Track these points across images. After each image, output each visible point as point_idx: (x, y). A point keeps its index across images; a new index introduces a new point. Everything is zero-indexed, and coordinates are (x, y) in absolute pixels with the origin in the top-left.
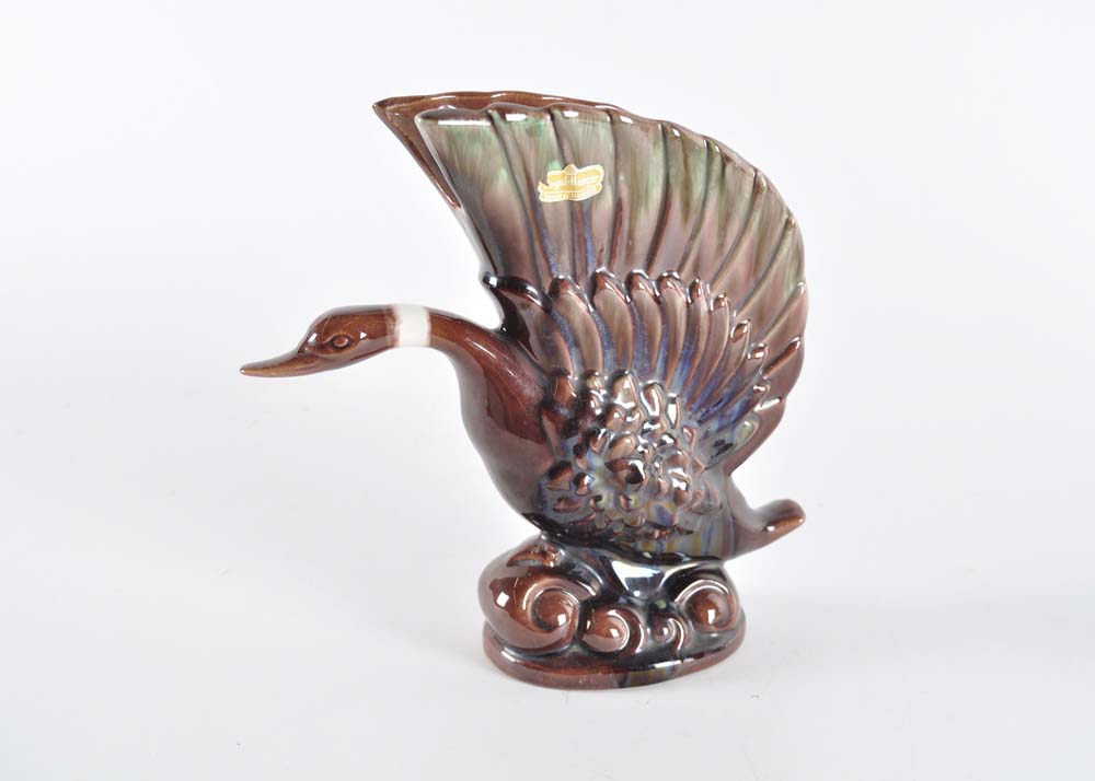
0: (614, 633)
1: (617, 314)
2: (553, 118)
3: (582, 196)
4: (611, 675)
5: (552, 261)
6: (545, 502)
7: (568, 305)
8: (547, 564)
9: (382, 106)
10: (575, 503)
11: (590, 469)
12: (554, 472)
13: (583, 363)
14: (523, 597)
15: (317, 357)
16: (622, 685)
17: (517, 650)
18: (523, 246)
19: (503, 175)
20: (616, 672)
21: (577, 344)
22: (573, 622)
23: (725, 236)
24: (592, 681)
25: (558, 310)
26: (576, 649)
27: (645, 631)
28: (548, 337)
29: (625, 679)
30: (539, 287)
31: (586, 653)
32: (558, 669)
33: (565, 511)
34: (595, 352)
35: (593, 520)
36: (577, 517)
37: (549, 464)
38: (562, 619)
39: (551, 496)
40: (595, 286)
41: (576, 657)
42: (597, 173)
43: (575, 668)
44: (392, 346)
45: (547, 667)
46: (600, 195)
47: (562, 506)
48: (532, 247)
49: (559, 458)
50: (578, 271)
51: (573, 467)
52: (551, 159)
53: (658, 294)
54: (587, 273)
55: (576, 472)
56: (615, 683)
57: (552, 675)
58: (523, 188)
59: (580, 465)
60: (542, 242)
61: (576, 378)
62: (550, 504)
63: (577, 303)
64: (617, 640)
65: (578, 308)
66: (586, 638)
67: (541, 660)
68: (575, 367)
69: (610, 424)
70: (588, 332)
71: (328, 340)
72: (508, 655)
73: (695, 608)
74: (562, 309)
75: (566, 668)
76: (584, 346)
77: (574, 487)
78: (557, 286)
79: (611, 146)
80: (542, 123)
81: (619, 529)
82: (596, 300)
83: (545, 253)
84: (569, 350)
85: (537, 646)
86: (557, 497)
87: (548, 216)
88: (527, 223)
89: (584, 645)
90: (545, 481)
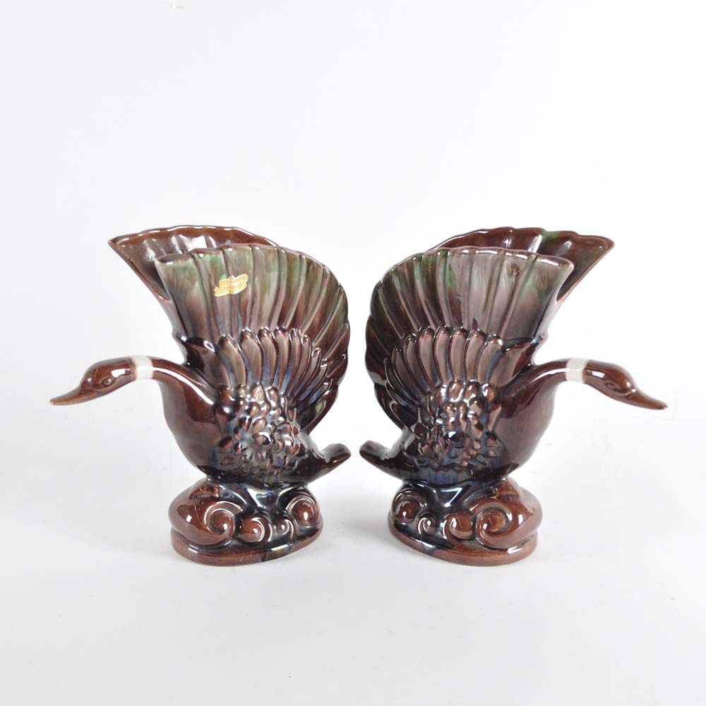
0: (256, 530)
1: (254, 353)
2: (224, 252)
3: (236, 291)
4: (257, 555)
5: (220, 327)
6: (216, 460)
7: (229, 350)
8: (214, 495)
9: (114, 242)
10: (233, 459)
11: (242, 439)
12: (223, 443)
13: (236, 381)
14: (204, 515)
15: (93, 391)
16: (263, 560)
17: (200, 546)
18: (205, 319)
19: (197, 284)
20: (260, 553)
21: (232, 370)
22: (232, 528)
23: (308, 303)
24: (246, 559)
25: (223, 353)
26: (235, 542)
27: (272, 528)
28: (217, 368)
29: (265, 556)
30: (213, 341)
31: (241, 544)
32: (227, 555)
33: (229, 464)
34: (243, 374)
35: (243, 468)
36: (235, 467)
37: (219, 439)
38: (226, 526)
39: (220, 457)
40: (242, 338)
41: (236, 547)
42: (244, 278)
43: (236, 553)
44: (133, 380)
45: (220, 554)
46: (245, 290)
47: (227, 461)
48: (209, 319)
49: (225, 435)
50: (234, 330)
51: (233, 439)
52: (222, 273)
53: (274, 337)
54: (238, 331)
55: (236, 442)
56: (260, 559)
57: (224, 559)
58: (207, 290)
59: (238, 437)
60: (215, 317)
61: (233, 389)
62: (219, 461)
63: (233, 349)
64: (257, 535)
65: (234, 351)
66: (240, 536)
67: (215, 551)
68: (232, 383)
69: (252, 413)
70: (238, 363)
71: (101, 381)
72: (193, 551)
73: (297, 513)
74: (225, 353)
75: (231, 553)
76: (236, 372)
77: (234, 450)
78: (223, 341)
79: (252, 264)
80: (219, 256)
81: (256, 472)
82: (243, 347)
83: (216, 323)
84: (228, 373)
85: (214, 543)
86: (223, 457)
87: (219, 303)
88: (208, 308)
89: (239, 540)
90: (218, 448)
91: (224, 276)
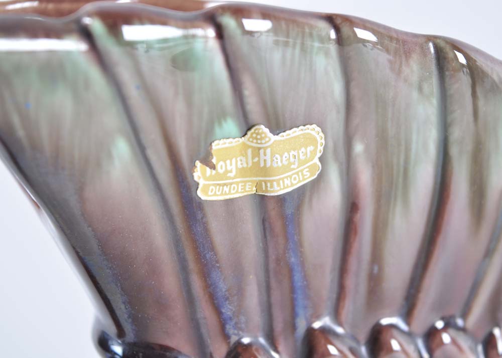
58: (164, 175)
83: (212, 296)
91: (231, 126)
